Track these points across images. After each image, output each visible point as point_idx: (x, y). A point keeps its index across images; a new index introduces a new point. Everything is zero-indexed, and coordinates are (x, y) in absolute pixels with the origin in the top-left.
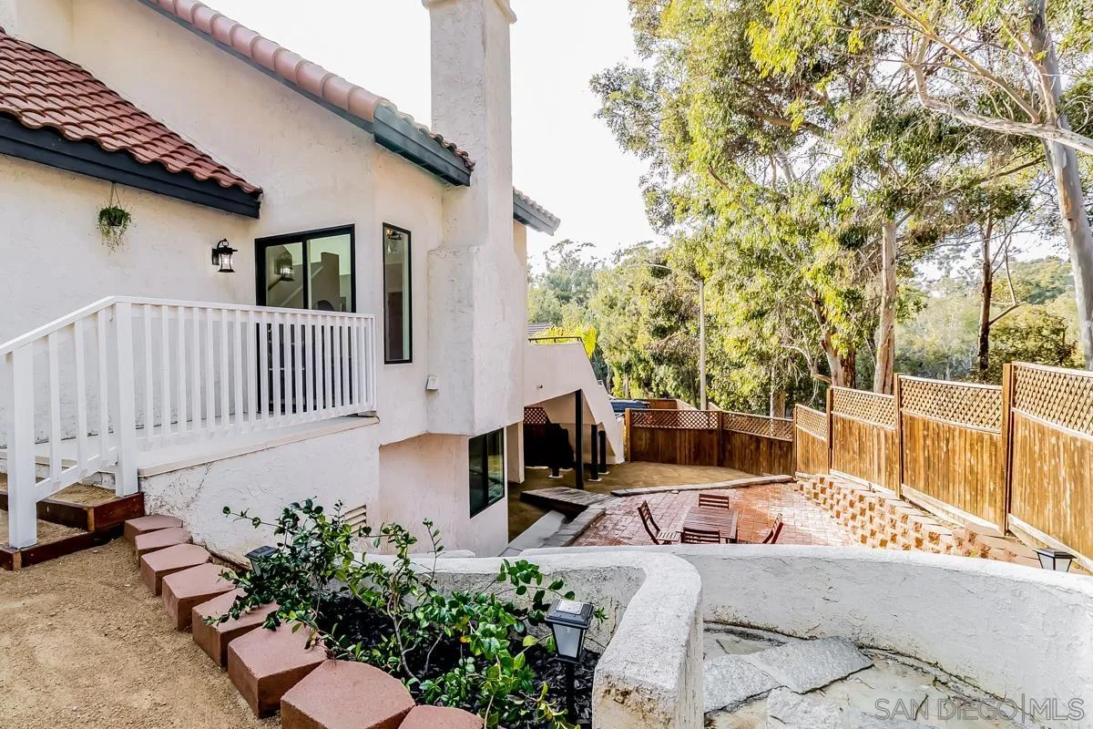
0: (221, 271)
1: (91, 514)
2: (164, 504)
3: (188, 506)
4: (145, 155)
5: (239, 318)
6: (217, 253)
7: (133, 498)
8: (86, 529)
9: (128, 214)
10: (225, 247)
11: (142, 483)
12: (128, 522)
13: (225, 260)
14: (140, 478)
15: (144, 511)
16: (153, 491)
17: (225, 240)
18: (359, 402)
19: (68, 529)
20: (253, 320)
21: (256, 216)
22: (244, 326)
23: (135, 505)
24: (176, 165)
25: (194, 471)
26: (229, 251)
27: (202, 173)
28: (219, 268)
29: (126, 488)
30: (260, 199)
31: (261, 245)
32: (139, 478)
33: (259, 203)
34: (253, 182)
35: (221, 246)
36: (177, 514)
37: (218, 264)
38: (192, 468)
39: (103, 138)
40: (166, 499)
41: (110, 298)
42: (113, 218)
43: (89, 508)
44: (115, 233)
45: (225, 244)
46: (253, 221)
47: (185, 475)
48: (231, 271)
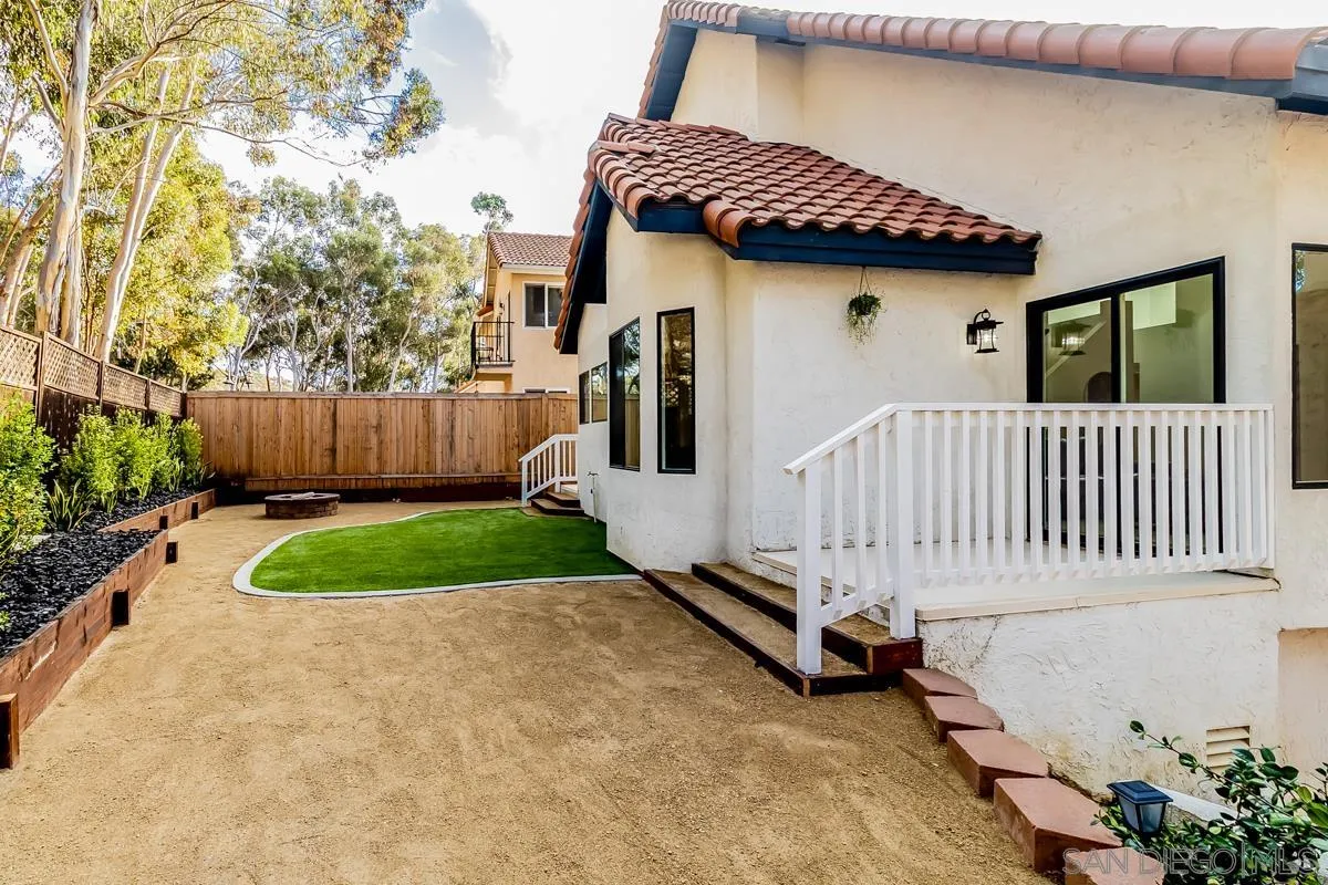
0: (979, 351)
1: (870, 652)
2: (944, 657)
3: (972, 667)
4: (898, 227)
5: (1002, 421)
6: (973, 330)
7: (911, 643)
8: (865, 669)
9: (877, 299)
10: (986, 319)
11: (921, 628)
12: (907, 671)
13: (985, 338)
14: (919, 621)
15: (922, 662)
16: (934, 639)
17: (986, 311)
18: (1238, 550)
19: (845, 663)
20: (1021, 423)
21: (1031, 271)
22: (1009, 432)
23: (912, 651)
24: (930, 230)
25: (980, 622)
26: (990, 325)
27: (961, 232)
28: (976, 348)
29: (902, 630)
30: (1037, 248)
31: (1036, 311)
32: (916, 620)
33: (1036, 253)
34: (1024, 226)
35: (980, 319)
36: (959, 674)
37: (976, 343)
38: (977, 618)
39: (821, 218)
40: (946, 652)
41: (891, 405)
42: (863, 306)
43: (869, 646)
44: (863, 323)
45: (986, 315)
46: (1025, 280)
47: (969, 627)
48: (994, 350)
